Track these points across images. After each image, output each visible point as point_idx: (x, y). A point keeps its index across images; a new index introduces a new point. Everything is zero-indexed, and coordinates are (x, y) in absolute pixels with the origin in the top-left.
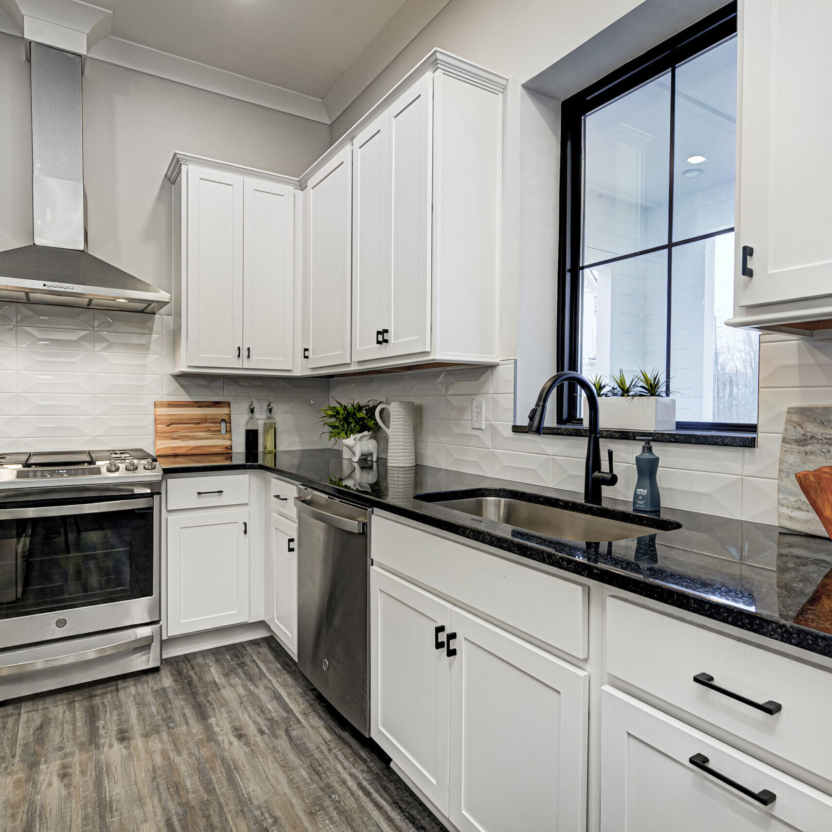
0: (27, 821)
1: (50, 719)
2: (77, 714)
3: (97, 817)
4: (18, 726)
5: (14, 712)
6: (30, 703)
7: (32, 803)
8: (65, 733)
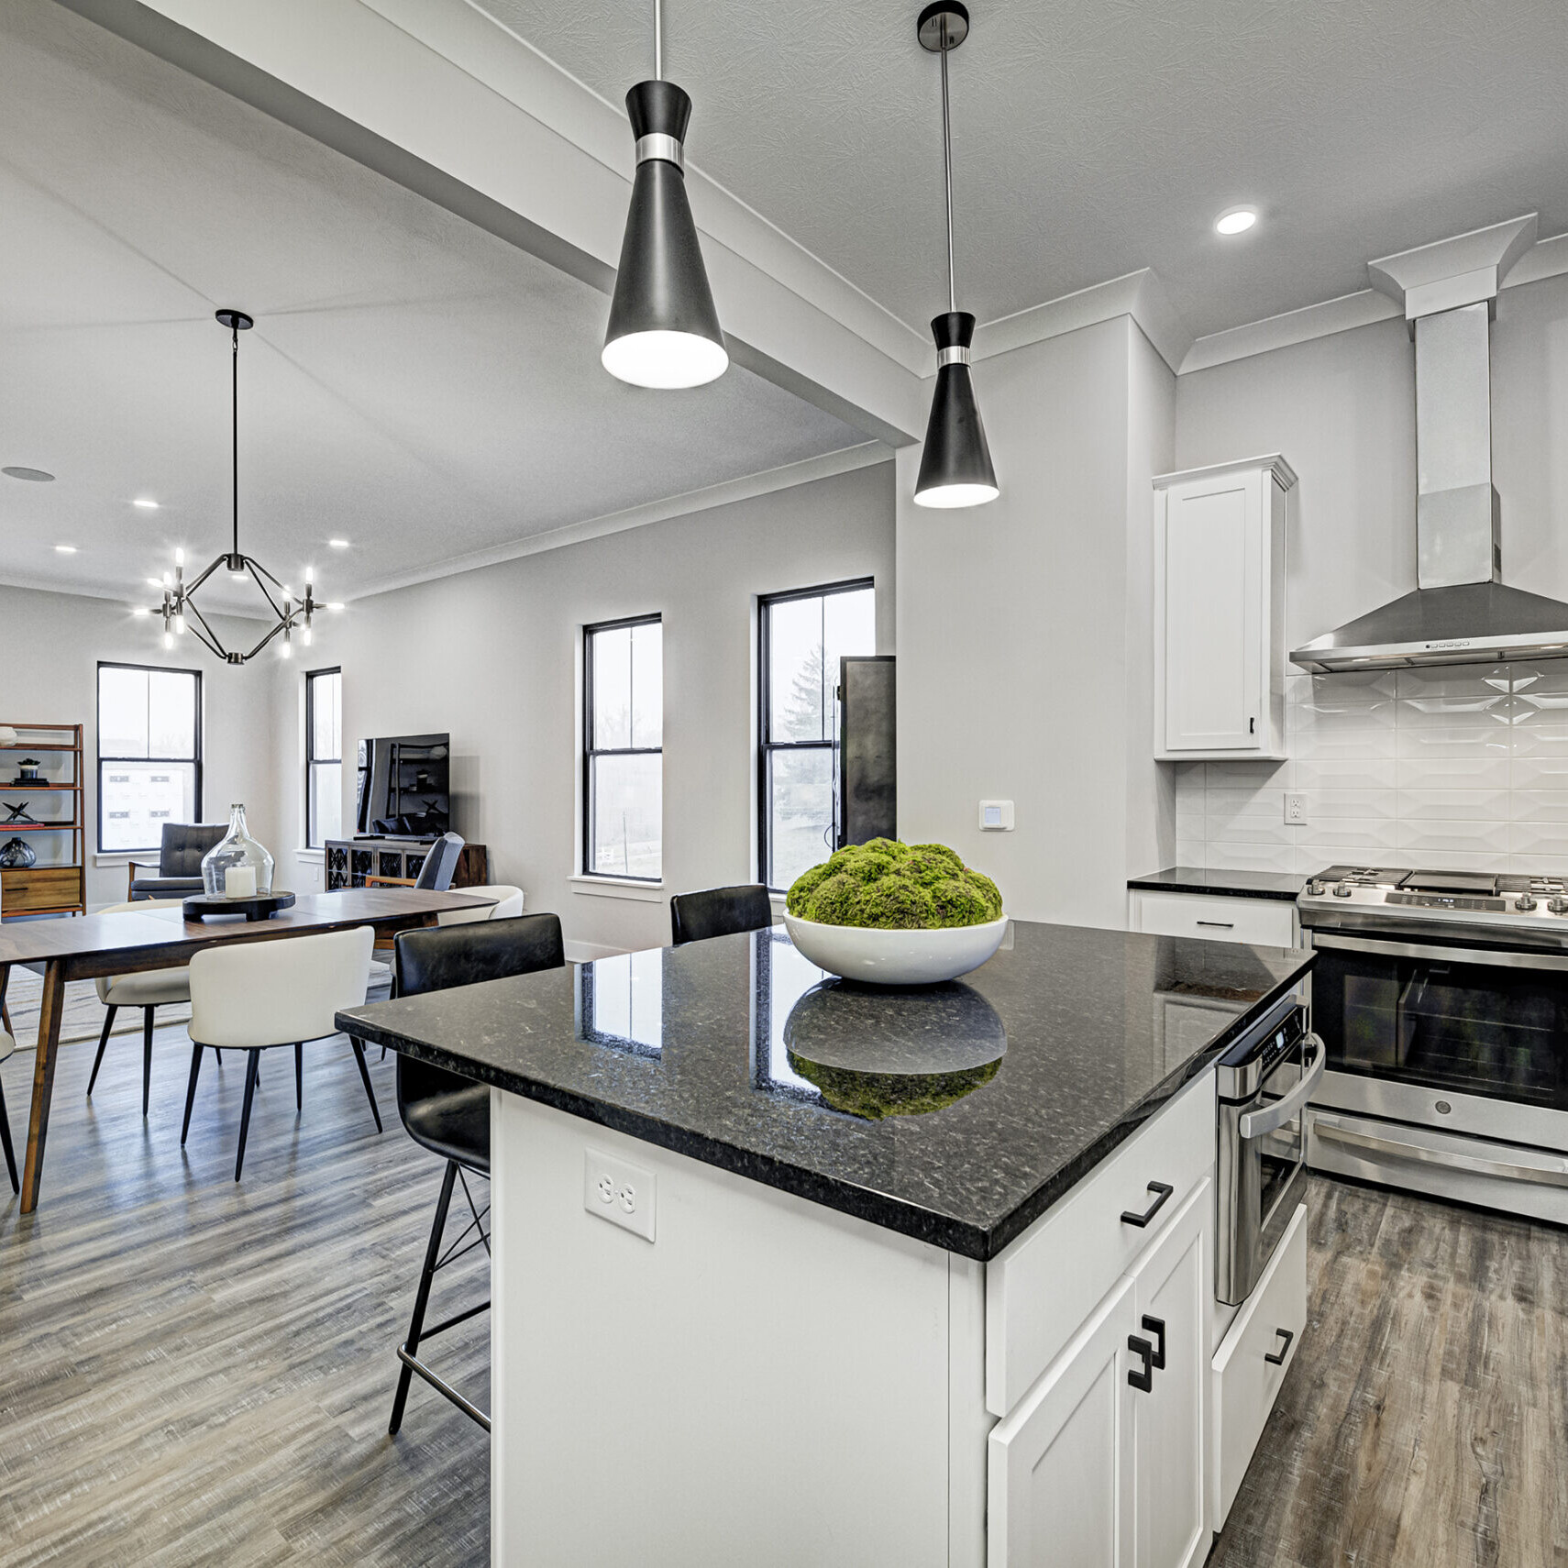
0: (1378, 1317)
1: (1423, 1228)
2: (1461, 1238)
3: (1464, 1361)
4: (1382, 1216)
5: (1379, 1199)
6: (1400, 1199)
7: (1385, 1303)
8: (1441, 1252)
